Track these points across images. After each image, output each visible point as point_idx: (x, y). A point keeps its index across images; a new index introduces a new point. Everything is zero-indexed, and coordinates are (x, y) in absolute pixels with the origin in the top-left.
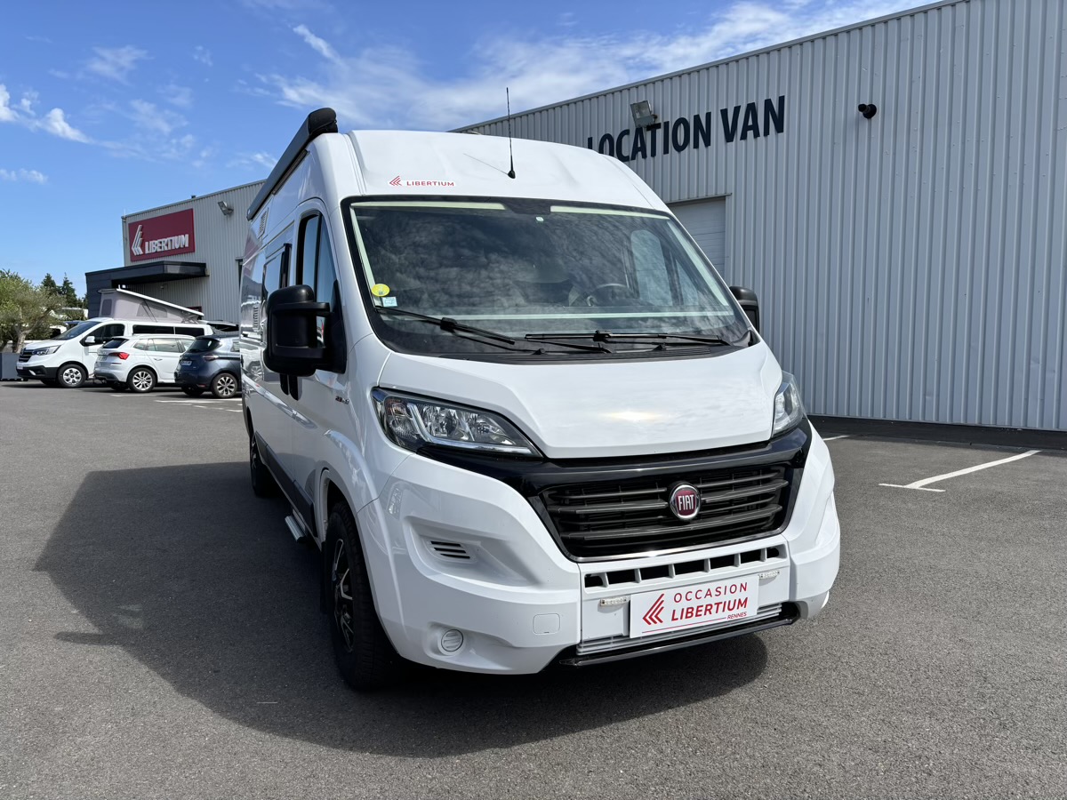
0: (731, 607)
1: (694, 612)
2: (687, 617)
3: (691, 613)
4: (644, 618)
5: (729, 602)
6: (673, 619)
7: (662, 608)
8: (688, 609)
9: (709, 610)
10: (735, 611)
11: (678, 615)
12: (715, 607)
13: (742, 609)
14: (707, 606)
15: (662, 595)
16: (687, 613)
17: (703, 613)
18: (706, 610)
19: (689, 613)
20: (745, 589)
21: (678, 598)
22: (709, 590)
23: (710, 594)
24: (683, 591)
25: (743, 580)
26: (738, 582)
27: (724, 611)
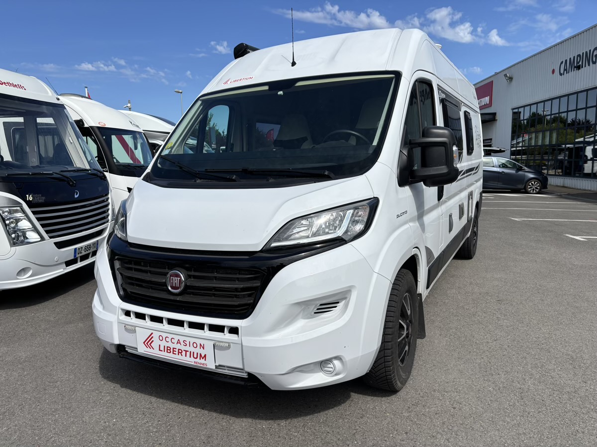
0: (195, 356)
1: (172, 350)
2: (167, 352)
3: (170, 350)
4: (144, 343)
5: (193, 352)
6: (160, 350)
7: (153, 341)
8: (167, 347)
9: (181, 353)
10: (198, 360)
11: (162, 348)
12: (184, 353)
13: (202, 361)
14: (179, 350)
15: (152, 333)
16: (167, 350)
17: (177, 353)
18: (179, 352)
19: (168, 349)
20: (203, 349)
21: (161, 339)
22: (179, 340)
23: (180, 343)
24: (164, 335)
25: (203, 342)
26: (199, 342)
27: (190, 357)
